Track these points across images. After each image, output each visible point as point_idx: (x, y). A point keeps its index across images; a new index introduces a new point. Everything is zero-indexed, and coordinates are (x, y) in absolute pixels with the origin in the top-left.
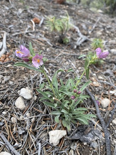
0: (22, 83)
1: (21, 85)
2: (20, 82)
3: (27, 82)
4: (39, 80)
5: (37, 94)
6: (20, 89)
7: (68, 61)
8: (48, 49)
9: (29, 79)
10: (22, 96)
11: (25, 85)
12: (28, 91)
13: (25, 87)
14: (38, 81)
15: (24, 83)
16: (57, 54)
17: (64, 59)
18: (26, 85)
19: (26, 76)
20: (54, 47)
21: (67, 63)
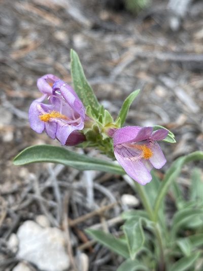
0: (19, 199)
1: (16, 212)
2: (11, 199)
3: (38, 195)
4: (78, 178)
5: (87, 244)
6: (15, 230)
7: (163, 84)
8: (79, 41)
9: (42, 178)
10: (30, 259)
11: (29, 208)
12: (54, 239)
13: (31, 215)
14: (76, 185)
15: (25, 199)
16: (115, 57)
17: (145, 78)
18: (34, 207)
19: (30, 167)
20: (96, 28)
21: (160, 92)
